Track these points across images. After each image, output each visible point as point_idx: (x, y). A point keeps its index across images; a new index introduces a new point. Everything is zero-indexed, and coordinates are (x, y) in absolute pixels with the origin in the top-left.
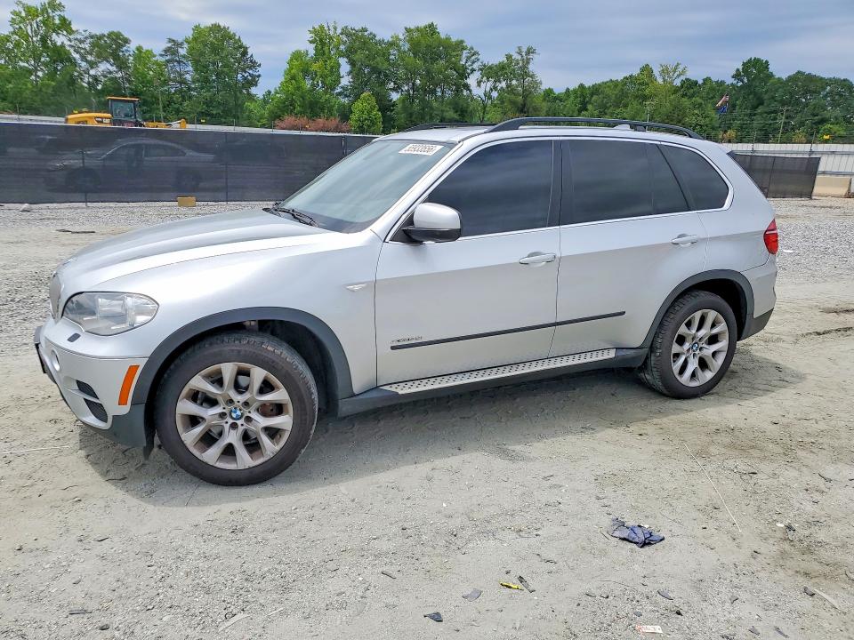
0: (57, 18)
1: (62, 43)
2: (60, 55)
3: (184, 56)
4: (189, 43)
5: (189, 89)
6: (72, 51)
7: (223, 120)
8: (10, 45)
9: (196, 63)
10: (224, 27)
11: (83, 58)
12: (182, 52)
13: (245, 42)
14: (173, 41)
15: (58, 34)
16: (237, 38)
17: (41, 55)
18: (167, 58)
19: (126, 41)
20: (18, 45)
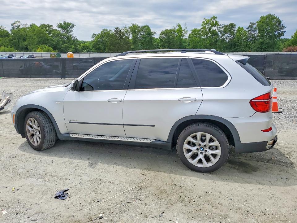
0: (214, 22)
1: (215, 29)
2: (214, 33)
3: (255, 28)
4: (257, 23)
5: (255, 40)
6: (218, 31)
7: (267, 50)
8: (200, 32)
9: (259, 30)
10: (273, 15)
11: (221, 33)
12: (255, 26)
13: (280, 19)
14: (252, 23)
15: (214, 27)
16: (277, 18)
17: (208, 34)
18: (249, 29)
19: (235, 25)
20: (202, 32)
